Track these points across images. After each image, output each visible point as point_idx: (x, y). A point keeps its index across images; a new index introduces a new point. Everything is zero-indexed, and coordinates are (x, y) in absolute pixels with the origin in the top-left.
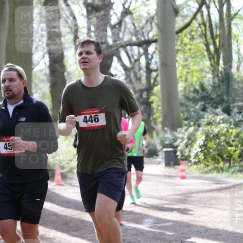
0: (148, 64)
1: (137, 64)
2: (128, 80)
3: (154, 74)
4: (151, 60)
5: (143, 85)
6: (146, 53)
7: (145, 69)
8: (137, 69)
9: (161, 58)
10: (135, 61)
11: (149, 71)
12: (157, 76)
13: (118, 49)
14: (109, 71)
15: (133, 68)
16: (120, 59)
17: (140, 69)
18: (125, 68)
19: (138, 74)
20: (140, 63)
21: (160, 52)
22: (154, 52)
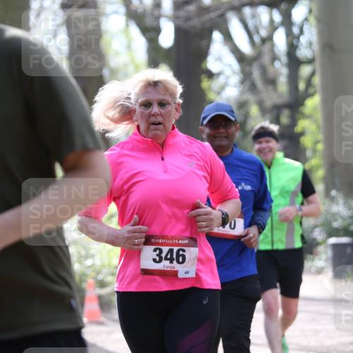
0: (292, 48)
1: (266, 47)
2: (247, 84)
3: (305, 70)
4: (298, 38)
5: (281, 96)
6: (287, 22)
7: (284, 59)
8: (266, 59)
9: (321, 33)
10: (264, 41)
11: (294, 62)
12: (313, 74)
13: (223, 16)
14: (203, 65)
15: (257, 57)
16: (228, 37)
17: (274, 58)
18: (241, 57)
19: (270, 70)
20: (273, 45)
21: (319, 20)
22: (306, 19)
